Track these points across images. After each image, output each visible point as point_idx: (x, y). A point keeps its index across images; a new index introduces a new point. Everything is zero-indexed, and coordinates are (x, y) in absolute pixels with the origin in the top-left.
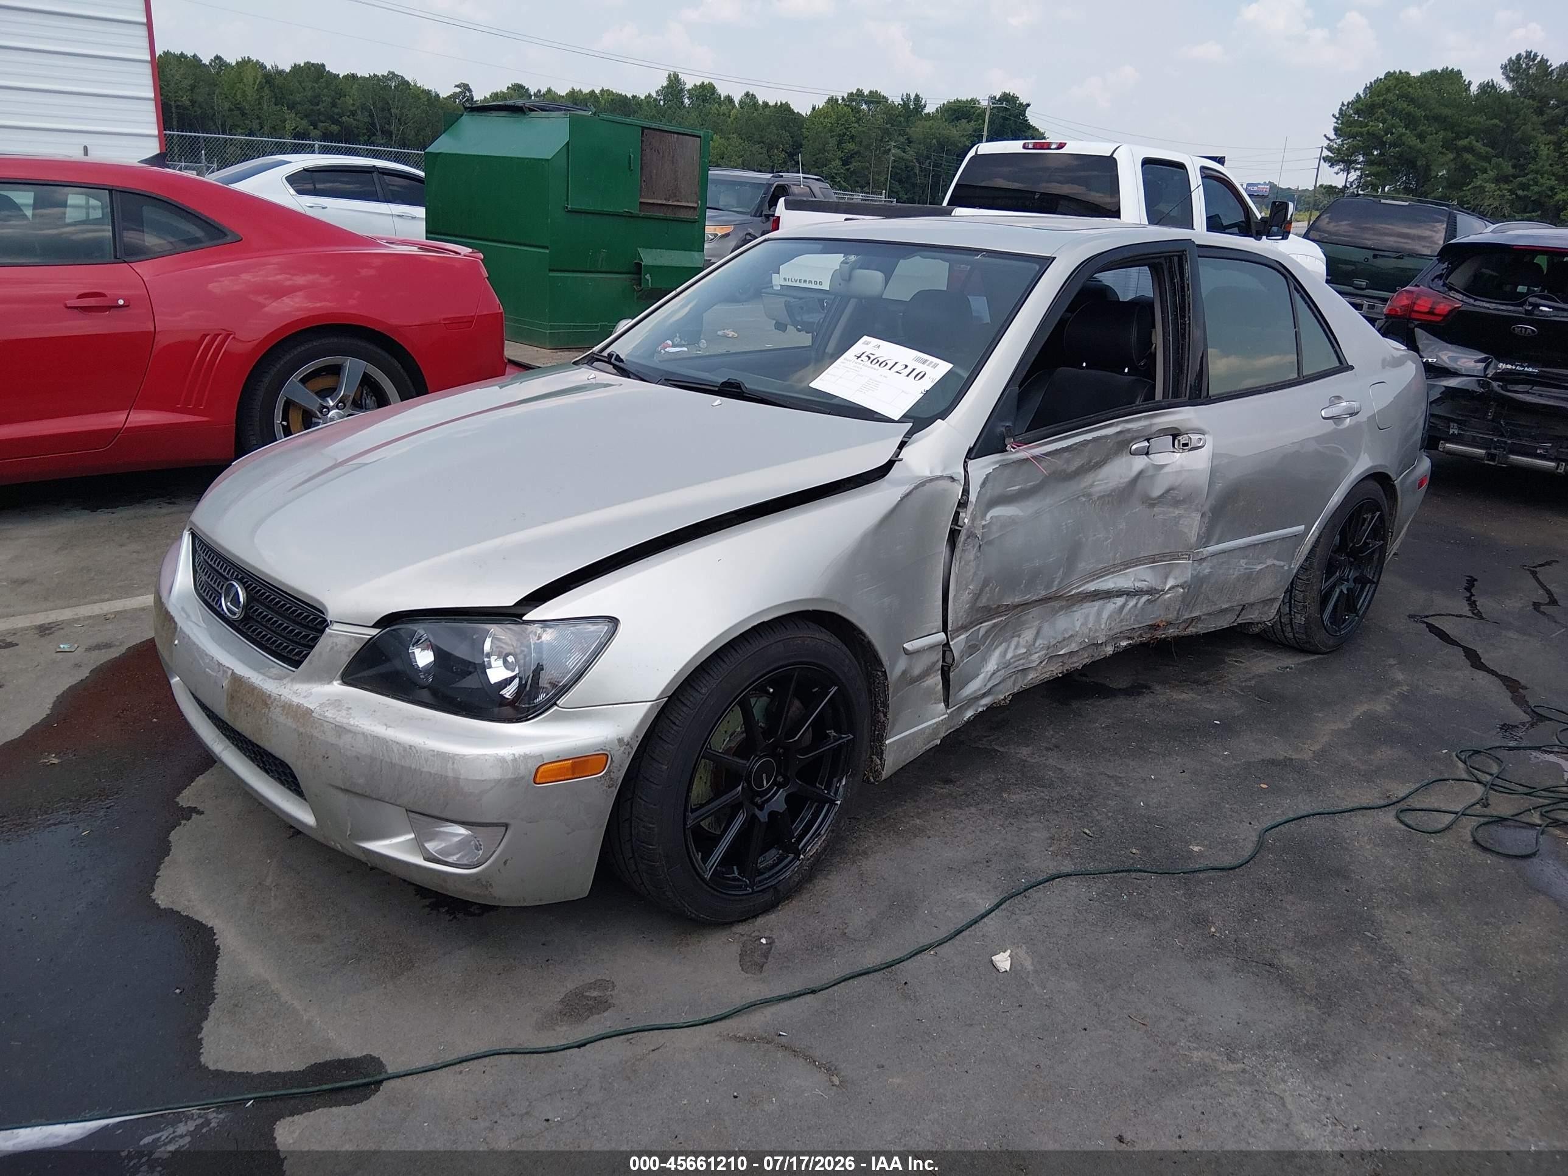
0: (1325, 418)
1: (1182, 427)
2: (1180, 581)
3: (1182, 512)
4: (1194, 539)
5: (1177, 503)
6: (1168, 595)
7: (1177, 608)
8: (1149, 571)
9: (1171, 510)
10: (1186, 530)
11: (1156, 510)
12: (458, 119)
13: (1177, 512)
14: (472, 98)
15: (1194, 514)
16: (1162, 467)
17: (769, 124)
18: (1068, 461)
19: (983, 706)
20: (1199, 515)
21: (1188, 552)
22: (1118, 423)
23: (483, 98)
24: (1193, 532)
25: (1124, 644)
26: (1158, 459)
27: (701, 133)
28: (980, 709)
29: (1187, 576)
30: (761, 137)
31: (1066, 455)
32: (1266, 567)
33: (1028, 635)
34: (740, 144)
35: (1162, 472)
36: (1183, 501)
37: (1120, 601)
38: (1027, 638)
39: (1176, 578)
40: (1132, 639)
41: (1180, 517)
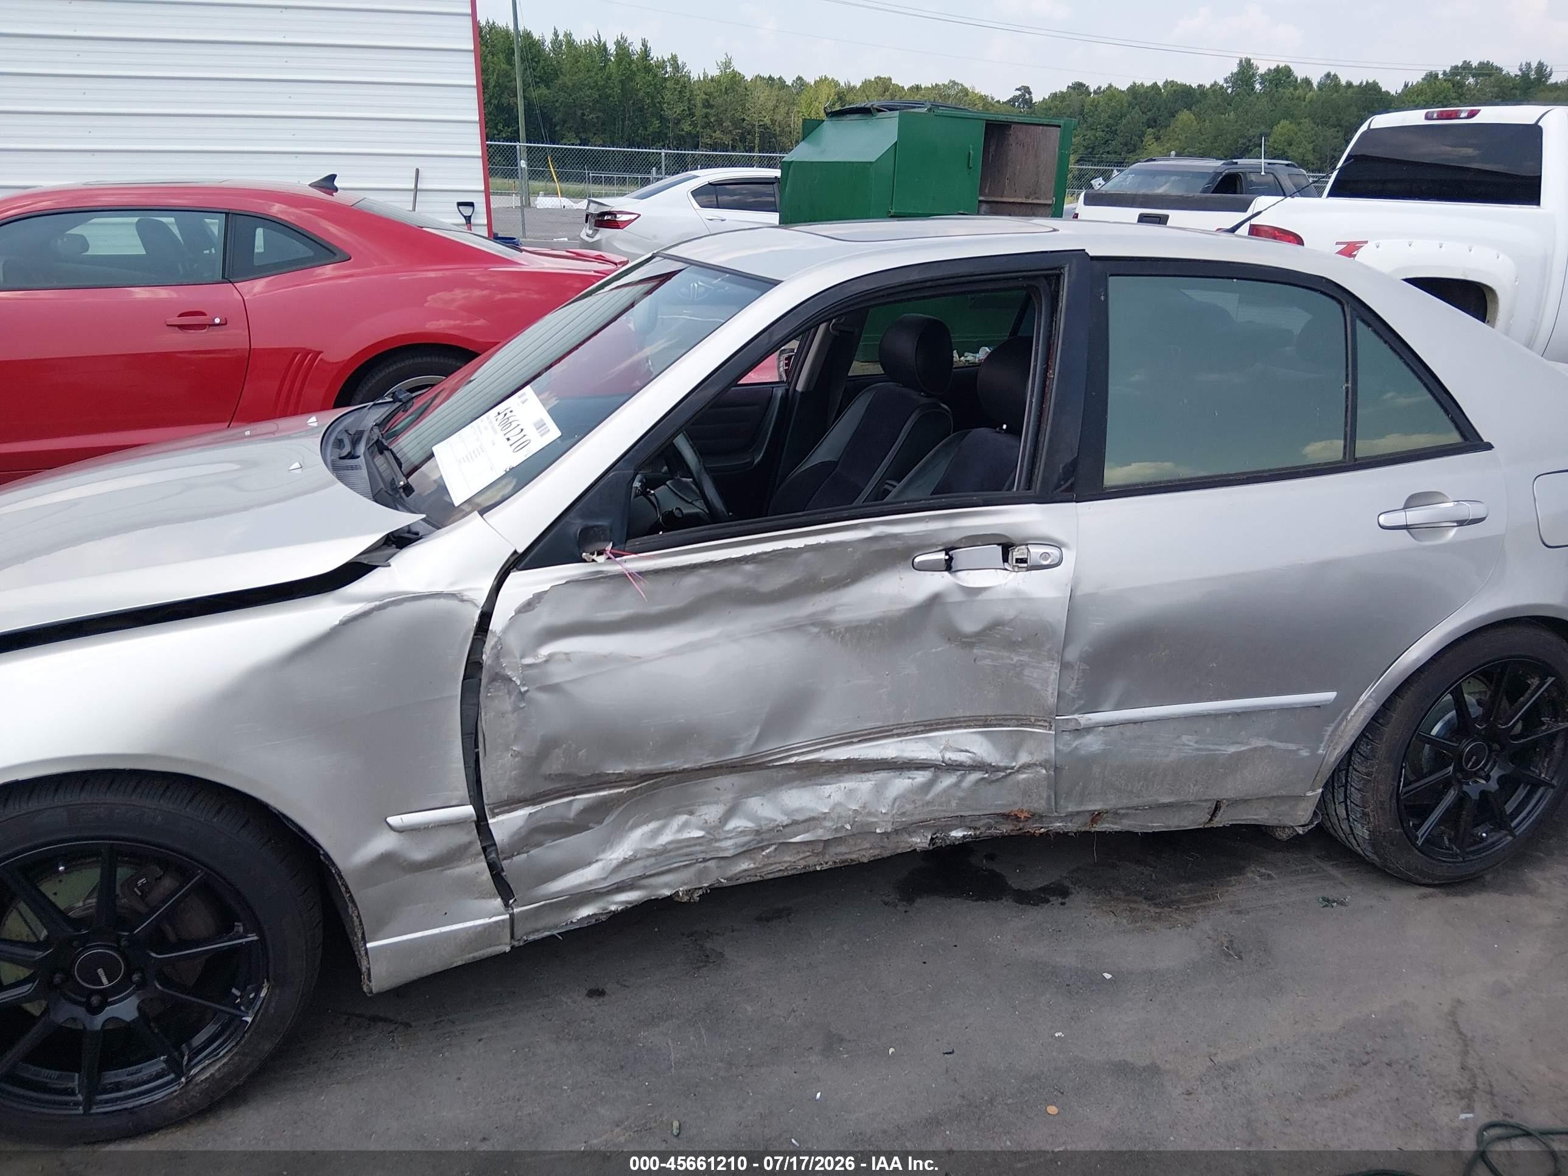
0: (1383, 527)
1: (1013, 535)
2: (1038, 757)
3: (1025, 658)
4: (1052, 700)
5: (1012, 645)
6: (1024, 776)
7: (1045, 795)
8: (978, 738)
9: (1006, 654)
10: (1038, 686)
11: (976, 651)
12: (819, 125)
13: (1016, 659)
14: (1031, 100)
15: (1047, 664)
16: (980, 590)
17: (1349, 106)
18: (757, 578)
19: (622, 903)
20: (1055, 668)
21: (1047, 718)
22: (866, 526)
23: (1041, 99)
24: (1050, 690)
25: (957, 834)
26: (971, 579)
27: (1061, 122)
28: (613, 908)
29: (1049, 751)
30: (1339, 120)
31: (749, 568)
32: (1251, 750)
33: (711, 813)
34: (1312, 129)
35: (980, 597)
36: (1025, 643)
37: (921, 777)
38: (707, 817)
39: (1031, 754)
40: (975, 829)
41: (1022, 665)
